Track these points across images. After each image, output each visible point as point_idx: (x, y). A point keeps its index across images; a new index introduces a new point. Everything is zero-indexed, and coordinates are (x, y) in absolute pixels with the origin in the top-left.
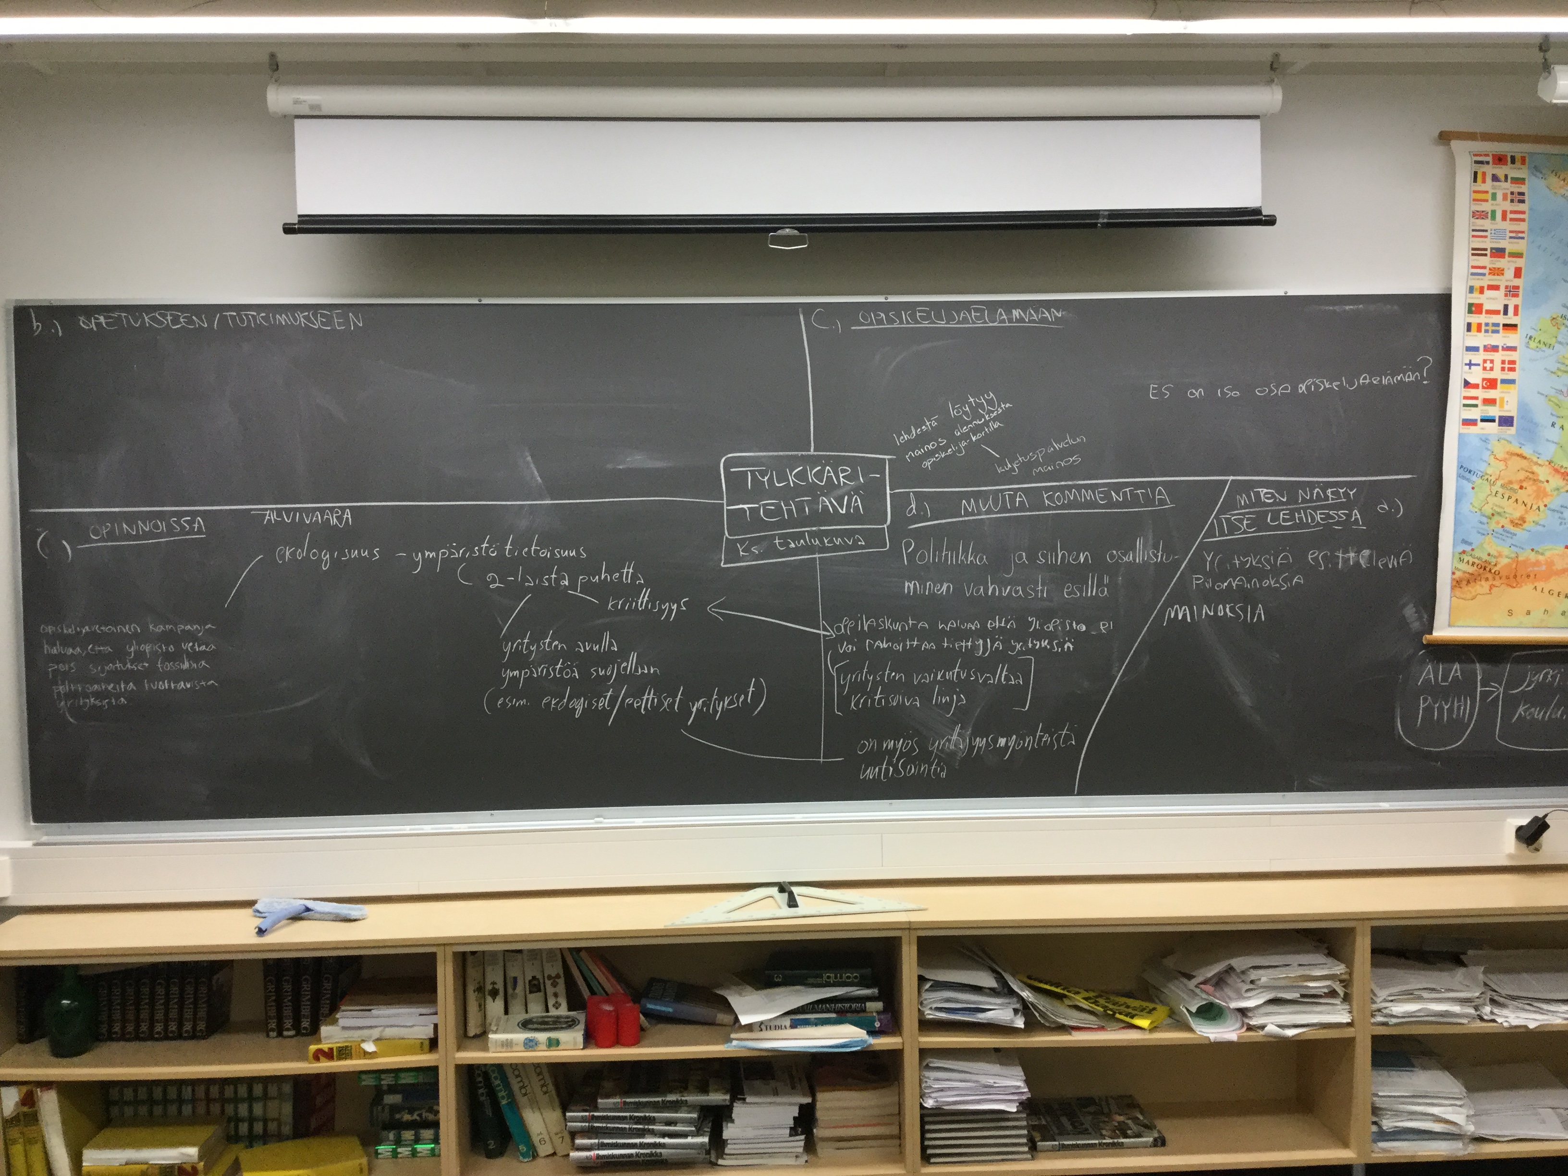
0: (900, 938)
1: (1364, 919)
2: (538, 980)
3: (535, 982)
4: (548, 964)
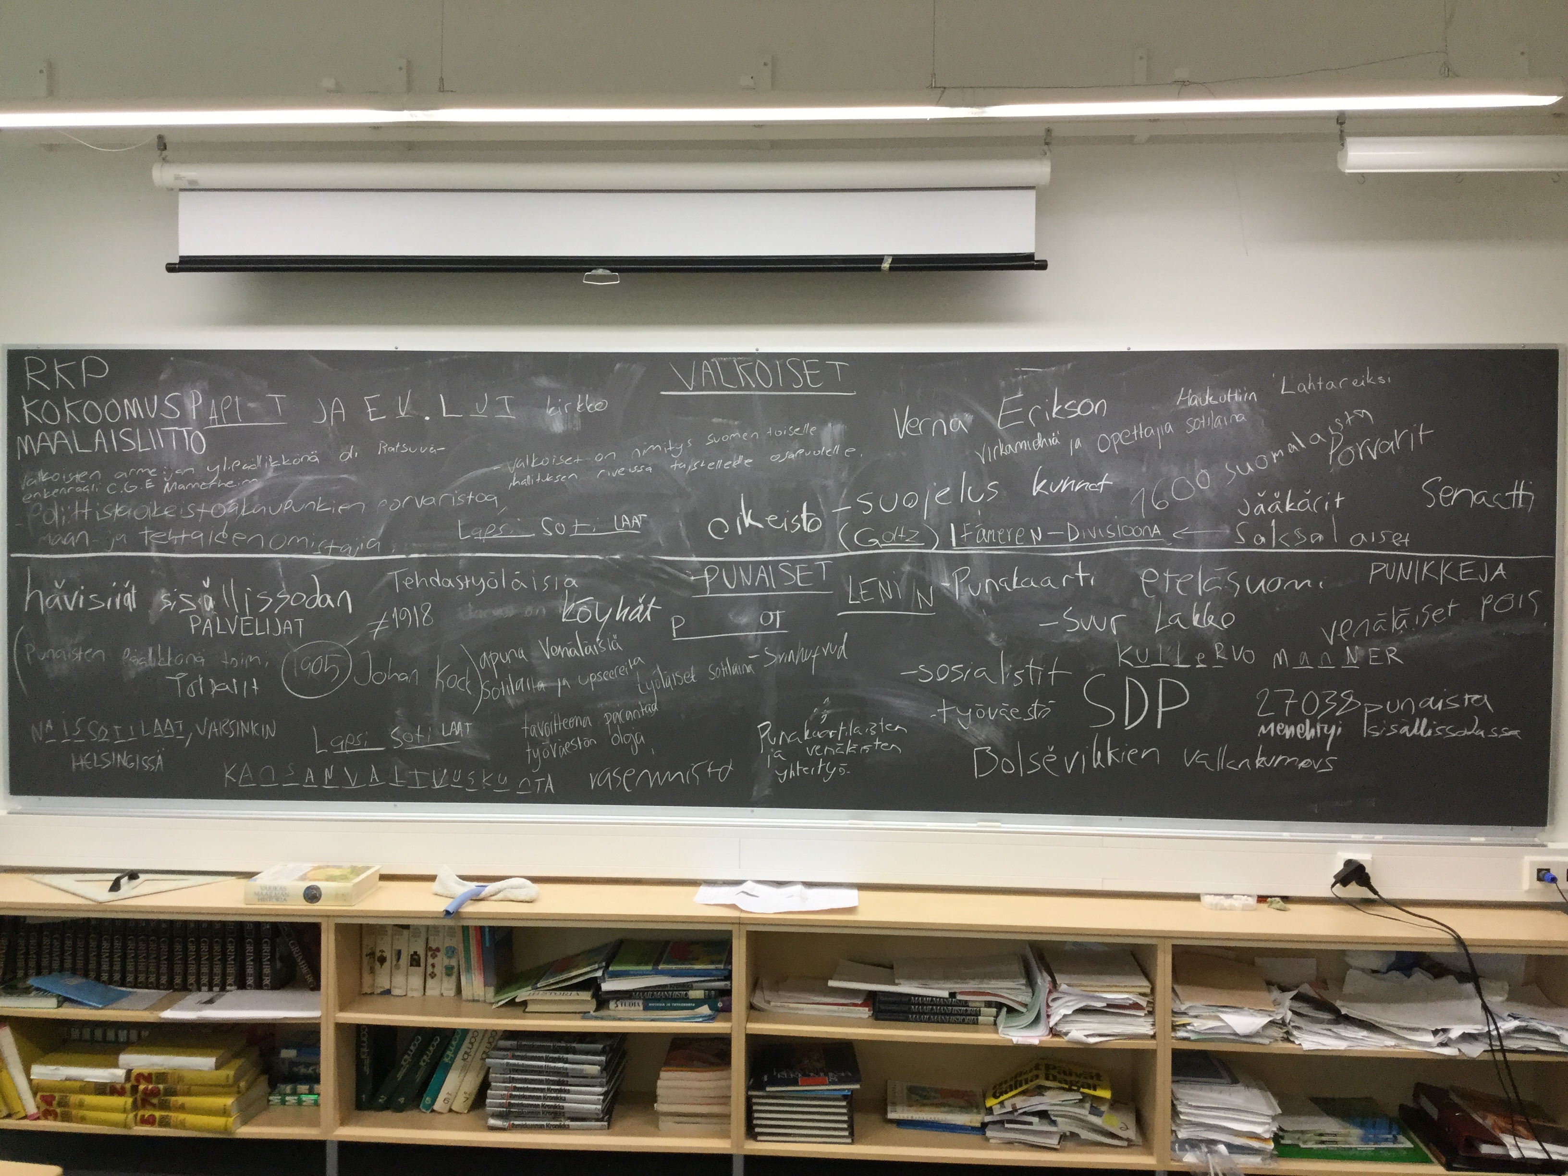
0: (730, 932)
1: (1164, 937)
2: (418, 955)
3: (416, 957)
4: (431, 938)
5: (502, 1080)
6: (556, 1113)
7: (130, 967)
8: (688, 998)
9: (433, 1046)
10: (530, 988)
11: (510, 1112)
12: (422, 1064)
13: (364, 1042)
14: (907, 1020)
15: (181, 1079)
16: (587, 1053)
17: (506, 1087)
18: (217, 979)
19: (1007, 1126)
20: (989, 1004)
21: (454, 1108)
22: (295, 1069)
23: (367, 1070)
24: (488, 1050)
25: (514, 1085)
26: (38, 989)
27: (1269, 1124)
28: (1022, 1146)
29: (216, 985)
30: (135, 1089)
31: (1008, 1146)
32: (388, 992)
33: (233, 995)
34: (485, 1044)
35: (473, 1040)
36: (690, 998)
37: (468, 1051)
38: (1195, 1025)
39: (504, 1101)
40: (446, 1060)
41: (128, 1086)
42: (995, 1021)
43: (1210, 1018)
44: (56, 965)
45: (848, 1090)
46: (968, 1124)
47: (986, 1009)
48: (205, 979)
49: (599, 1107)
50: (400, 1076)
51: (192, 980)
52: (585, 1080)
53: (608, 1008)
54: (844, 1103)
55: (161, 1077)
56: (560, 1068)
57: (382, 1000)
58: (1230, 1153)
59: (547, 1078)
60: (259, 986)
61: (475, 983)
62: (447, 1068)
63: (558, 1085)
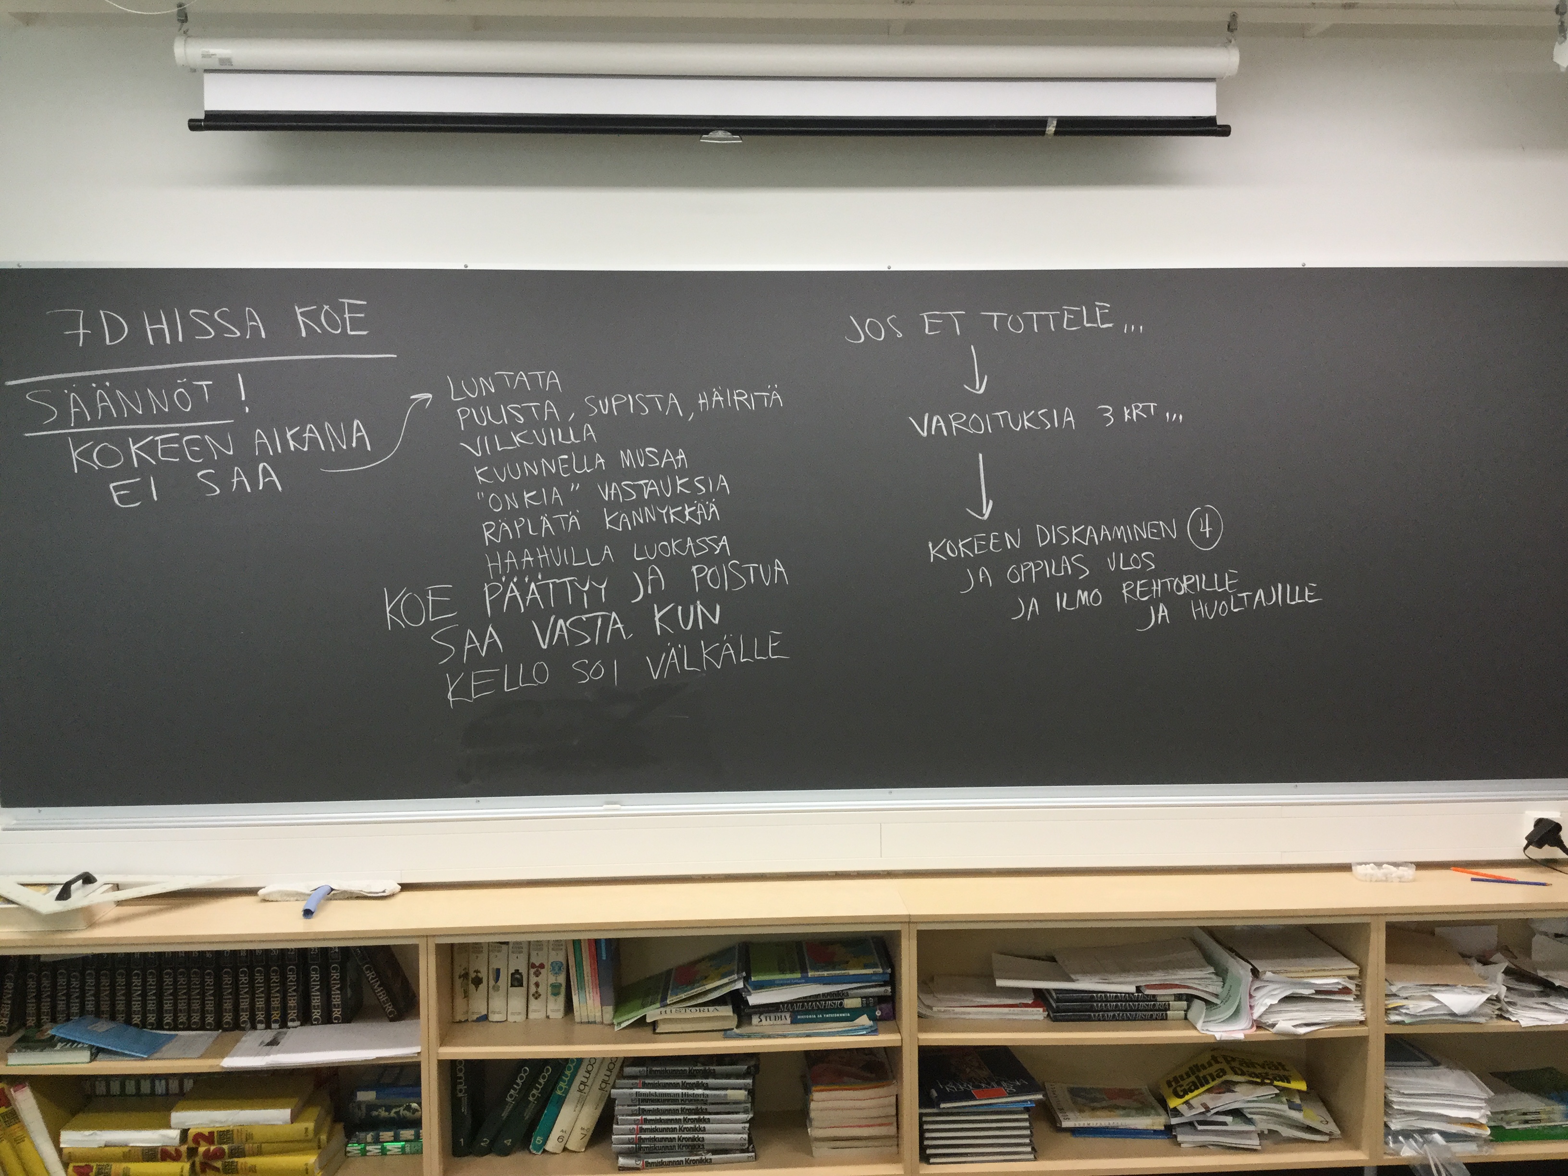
0: (899, 933)
1: (1378, 914)
2: (520, 974)
3: (518, 976)
4: (533, 953)
5: (631, 1113)
6: (693, 1147)
7: (167, 1006)
8: (843, 1007)
9: (544, 1077)
10: (658, 1005)
11: (640, 1148)
12: (531, 1099)
13: (460, 1078)
14: (1089, 1019)
15: (249, 1137)
16: (728, 1076)
17: (635, 1120)
18: (276, 1015)
19: (1200, 1128)
20: (1179, 998)
21: (570, 1147)
22: (375, 1113)
23: (464, 1110)
24: (607, 1078)
25: (644, 1117)
26: (62, 1040)
27: (1481, 1108)
28: (1219, 1148)
29: (276, 1021)
30: (192, 1152)
31: (1202, 1149)
32: (485, 1018)
33: (296, 1033)
34: (604, 1071)
35: (590, 1068)
36: (845, 1007)
37: (585, 1080)
38: (1411, 1006)
39: (634, 1136)
40: (559, 1093)
41: (184, 1148)
42: (1186, 1015)
43: (1423, 998)
44: (75, 1009)
45: (1030, 1101)
46: (1149, 1128)
47: (1176, 1003)
48: (260, 1016)
49: (746, 1136)
50: (505, 1114)
51: (244, 1017)
52: (728, 1106)
53: (750, 1023)
54: (1026, 1116)
55: (225, 1135)
56: (698, 1095)
57: (481, 1027)
58: (1447, 1142)
59: (683, 1106)
60: (327, 1019)
61: (590, 1002)
62: (561, 1102)
63: (695, 1114)
